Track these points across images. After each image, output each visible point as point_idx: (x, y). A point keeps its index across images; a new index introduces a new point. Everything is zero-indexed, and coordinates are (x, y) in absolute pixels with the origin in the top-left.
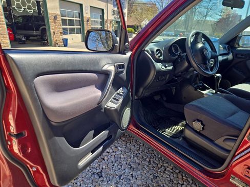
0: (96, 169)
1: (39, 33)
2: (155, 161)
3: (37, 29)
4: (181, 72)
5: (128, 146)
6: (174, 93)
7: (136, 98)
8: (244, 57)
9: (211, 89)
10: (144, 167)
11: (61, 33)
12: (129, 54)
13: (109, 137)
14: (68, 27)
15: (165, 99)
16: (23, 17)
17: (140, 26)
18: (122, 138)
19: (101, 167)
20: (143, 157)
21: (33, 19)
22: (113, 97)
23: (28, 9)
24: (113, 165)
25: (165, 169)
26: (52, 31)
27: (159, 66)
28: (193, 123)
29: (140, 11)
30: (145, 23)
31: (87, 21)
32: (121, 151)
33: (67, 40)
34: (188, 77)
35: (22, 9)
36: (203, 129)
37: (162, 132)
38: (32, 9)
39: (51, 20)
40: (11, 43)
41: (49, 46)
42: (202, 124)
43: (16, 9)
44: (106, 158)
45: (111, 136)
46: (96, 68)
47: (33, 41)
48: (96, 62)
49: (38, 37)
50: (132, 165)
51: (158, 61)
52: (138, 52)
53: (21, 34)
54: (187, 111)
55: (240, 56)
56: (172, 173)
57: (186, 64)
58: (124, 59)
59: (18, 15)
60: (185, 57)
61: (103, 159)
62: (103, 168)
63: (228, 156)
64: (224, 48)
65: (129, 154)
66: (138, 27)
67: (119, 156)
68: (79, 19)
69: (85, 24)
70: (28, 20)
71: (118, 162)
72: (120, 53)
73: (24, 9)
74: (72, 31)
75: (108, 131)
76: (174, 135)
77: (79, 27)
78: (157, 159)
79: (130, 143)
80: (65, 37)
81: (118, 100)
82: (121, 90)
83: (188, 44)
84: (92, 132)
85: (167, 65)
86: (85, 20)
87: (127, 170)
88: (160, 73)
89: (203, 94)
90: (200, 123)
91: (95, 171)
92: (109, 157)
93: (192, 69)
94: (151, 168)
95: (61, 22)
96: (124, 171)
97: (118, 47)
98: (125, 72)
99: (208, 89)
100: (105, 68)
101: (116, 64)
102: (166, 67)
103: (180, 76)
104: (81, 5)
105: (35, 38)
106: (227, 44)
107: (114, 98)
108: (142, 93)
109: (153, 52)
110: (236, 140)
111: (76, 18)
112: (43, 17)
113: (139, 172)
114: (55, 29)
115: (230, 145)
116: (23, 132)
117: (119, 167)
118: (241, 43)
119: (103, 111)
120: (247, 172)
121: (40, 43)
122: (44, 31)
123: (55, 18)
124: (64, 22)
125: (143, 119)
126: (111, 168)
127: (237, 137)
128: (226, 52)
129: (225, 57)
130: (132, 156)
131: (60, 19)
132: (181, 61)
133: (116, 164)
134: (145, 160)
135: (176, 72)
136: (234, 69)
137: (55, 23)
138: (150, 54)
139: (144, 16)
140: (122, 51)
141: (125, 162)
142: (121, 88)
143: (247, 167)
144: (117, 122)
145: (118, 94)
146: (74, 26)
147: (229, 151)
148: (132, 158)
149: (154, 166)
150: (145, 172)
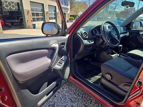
0: (51, 103)
1: (19, 21)
2: (86, 96)
3: (18, 19)
4: (99, 45)
5: (70, 87)
6: (96, 56)
7: (73, 60)
8: (135, 34)
9: (117, 54)
10: (79, 100)
11: (32, 21)
12: (67, 36)
13: (57, 85)
14: (36, 17)
15: (91, 60)
16: (10, 12)
17: (78, 15)
18: (67, 83)
19: (54, 101)
20: (78, 94)
21: (15, 13)
22: (59, 61)
23: (12, 7)
24: (61, 100)
25: (92, 101)
26: (26, 20)
27: (86, 42)
28: (106, 75)
29: (77, 7)
30: (80, 13)
31: (47, 14)
32: (66, 91)
33: (35, 25)
34: (103, 47)
35: (9, 8)
36: (112, 78)
37: (89, 80)
38: (14, 7)
39: (26, 14)
40: (2, 27)
41: (25, 28)
42: (111, 76)
43: (5, 7)
44: (57, 96)
45: (58, 85)
46: (47, 46)
47: (15, 25)
48: (47, 43)
49: (19, 23)
50: (72, 100)
51: (85, 39)
52: (73, 34)
53: (8, 22)
54: (102, 68)
55: (133, 33)
56: (95, 103)
57: (101, 40)
58: (65, 39)
59: (6, 11)
60: (100, 36)
61: (55, 96)
62: (55, 102)
63: (126, 95)
64: (124, 29)
65: (70, 93)
66: (76, 16)
67: (65, 94)
68: (42, 12)
69: (46, 15)
70: (12, 14)
71: (64, 98)
72: (62, 35)
73: (10, 7)
74: (38, 20)
75: (56, 82)
76: (96, 81)
77: (42, 17)
78: (87, 95)
79: (71, 86)
80: (34, 23)
81: (62, 64)
82: (63, 57)
83: (102, 29)
84: (46, 83)
85: (90, 41)
86: (45, 13)
87: (69, 103)
88: (86, 46)
89: (112, 57)
90: (110, 75)
91: (51, 104)
92: (59, 95)
93: (105, 43)
94: (83, 101)
95: (31, 14)
96: (67, 103)
97: (61, 32)
98: (65, 47)
99: (115, 53)
100: (52, 46)
101: (59, 43)
102: (90, 42)
103: (98, 47)
104: (43, 4)
105: (17, 24)
106: (125, 27)
107: (59, 63)
108: (77, 57)
109: (82, 34)
110: (130, 85)
111: (40, 12)
112: (21, 12)
113: (76, 104)
114: (28, 18)
115: (127, 88)
116: (2, 89)
117: (65, 101)
118: (134, 26)
119: (53, 70)
120: (136, 106)
121: (19, 27)
122: (22, 20)
123: (28, 12)
124: (33, 14)
125: (78, 72)
126: (60, 102)
127: (131, 83)
128: (125, 31)
129: (125, 35)
130: (72, 94)
131: (31, 12)
132: (98, 39)
133: (63, 99)
134: (80, 96)
135: (96, 45)
136: (130, 41)
137: (28, 15)
138: (80, 35)
139: (79, 10)
140: (63, 35)
141: (68, 98)
142: (64, 56)
143: (136, 103)
144: (61, 76)
145: (61, 59)
146: (39, 16)
147: (126, 92)
148: (72, 95)
149: (85, 99)
150: (80, 103)
